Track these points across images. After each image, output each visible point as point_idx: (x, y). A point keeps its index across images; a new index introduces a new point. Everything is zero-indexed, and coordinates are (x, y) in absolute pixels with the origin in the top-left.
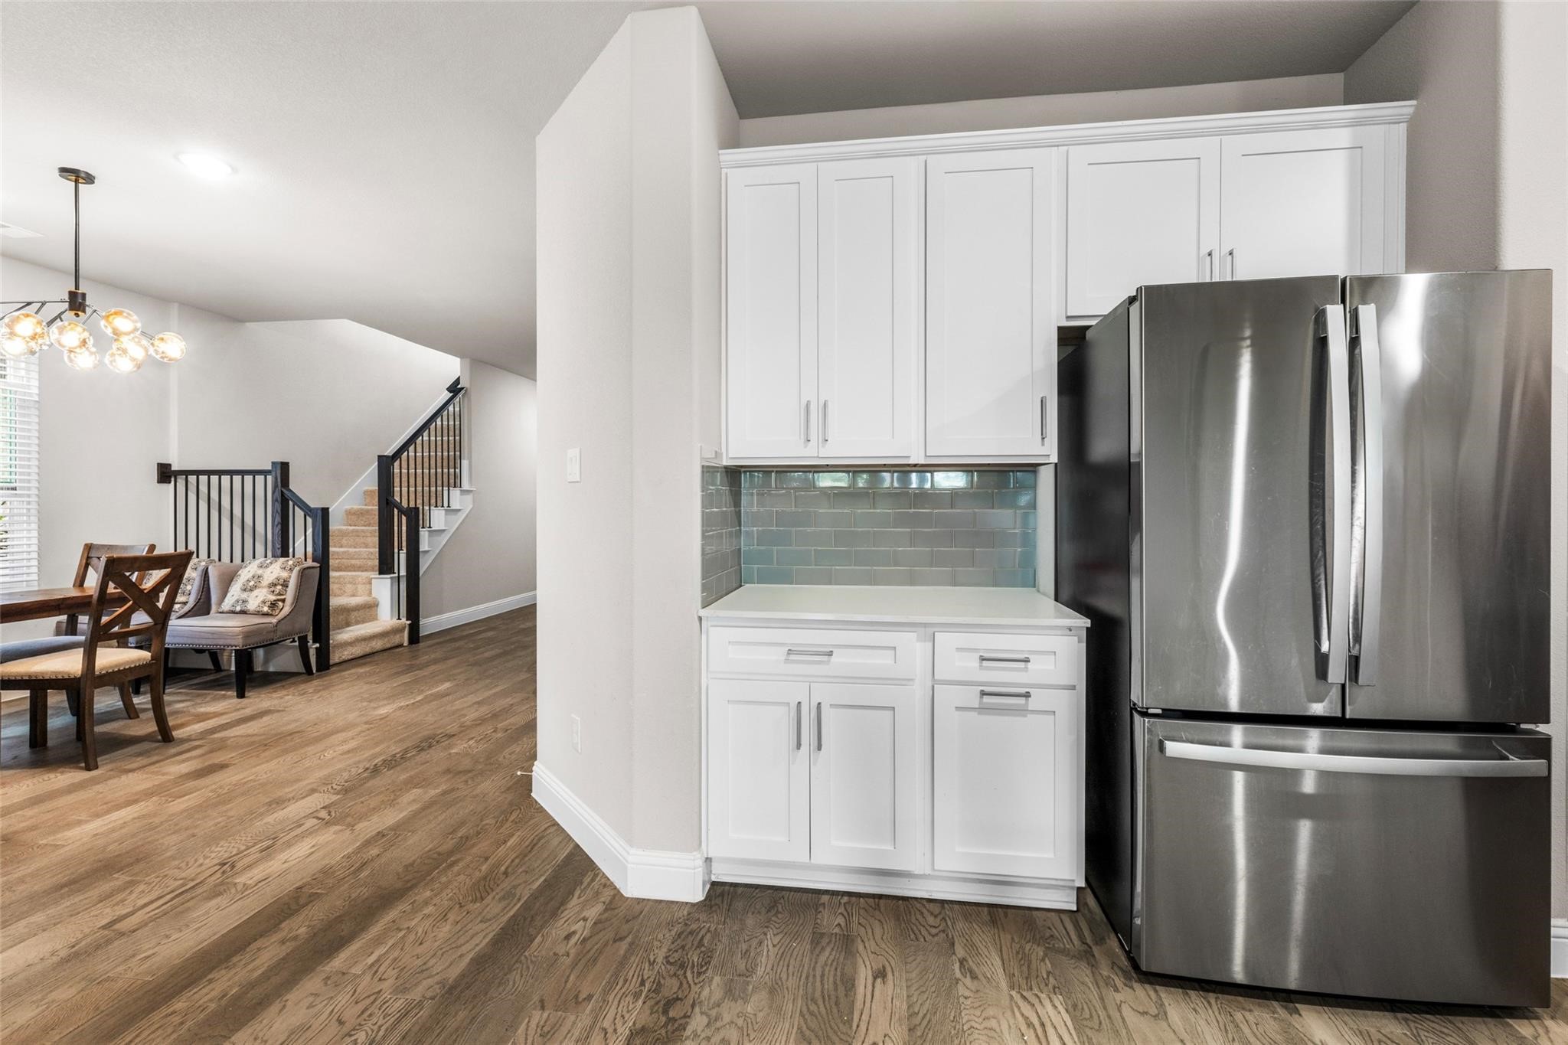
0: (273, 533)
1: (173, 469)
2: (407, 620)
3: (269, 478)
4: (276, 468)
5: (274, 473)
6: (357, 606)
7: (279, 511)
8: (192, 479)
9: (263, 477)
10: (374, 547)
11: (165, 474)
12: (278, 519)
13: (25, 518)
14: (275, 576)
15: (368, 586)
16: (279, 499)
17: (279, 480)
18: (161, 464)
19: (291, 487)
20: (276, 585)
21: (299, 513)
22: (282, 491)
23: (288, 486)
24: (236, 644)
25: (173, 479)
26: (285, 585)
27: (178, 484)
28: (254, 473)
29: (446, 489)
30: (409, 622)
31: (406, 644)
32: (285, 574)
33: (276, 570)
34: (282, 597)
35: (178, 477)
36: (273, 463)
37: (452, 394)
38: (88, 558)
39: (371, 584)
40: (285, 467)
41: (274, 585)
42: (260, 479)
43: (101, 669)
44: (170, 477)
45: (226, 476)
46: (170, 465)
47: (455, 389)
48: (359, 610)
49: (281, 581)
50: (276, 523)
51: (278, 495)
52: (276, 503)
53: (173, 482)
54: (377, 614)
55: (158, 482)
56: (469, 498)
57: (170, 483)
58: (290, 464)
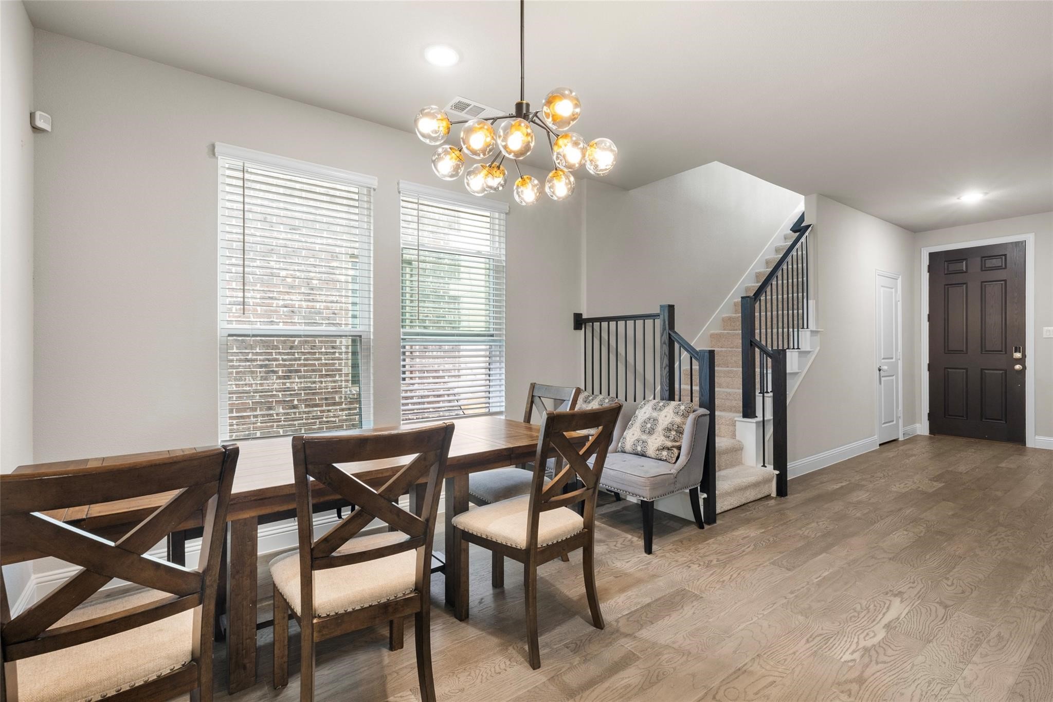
0: (661, 376)
1: (583, 318)
2: (774, 469)
3: (658, 322)
4: (664, 311)
5: (662, 316)
6: (727, 449)
7: (667, 353)
8: (597, 324)
9: (652, 321)
10: (739, 389)
11: (579, 322)
12: (666, 361)
13: (498, 358)
14: (670, 421)
15: (731, 428)
16: (667, 342)
17: (667, 323)
18: (576, 314)
19: (676, 330)
20: (670, 430)
21: (685, 355)
22: (669, 334)
23: (674, 329)
24: (644, 495)
25: (583, 326)
26: (680, 432)
27: (587, 330)
28: (644, 317)
29: (796, 330)
30: (777, 472)
31: (774, 494)
32: (678, 420)
33: (668, 414)
34: (677, 444)
35: (587, 324)
36: (661, 306)
37: (798, 233)
38: (533, 396)
39: (735, 426)
40: (671, 308)
41: (668, 430)
42: (649, 322)
43: (543, 542)
44: (581, 324)
45: (621, 322)
46: (581, 314)
47: (800, 228)
48: (728, 453)
49: (675, 427)
50: (664, 365)
51: (666, 337)
52: (664, 346)
53: (583, 329)
54: (742, 458)
55: (574, 329)
56: (817, 338)
57: (581, 329)
58: (675, 307)
